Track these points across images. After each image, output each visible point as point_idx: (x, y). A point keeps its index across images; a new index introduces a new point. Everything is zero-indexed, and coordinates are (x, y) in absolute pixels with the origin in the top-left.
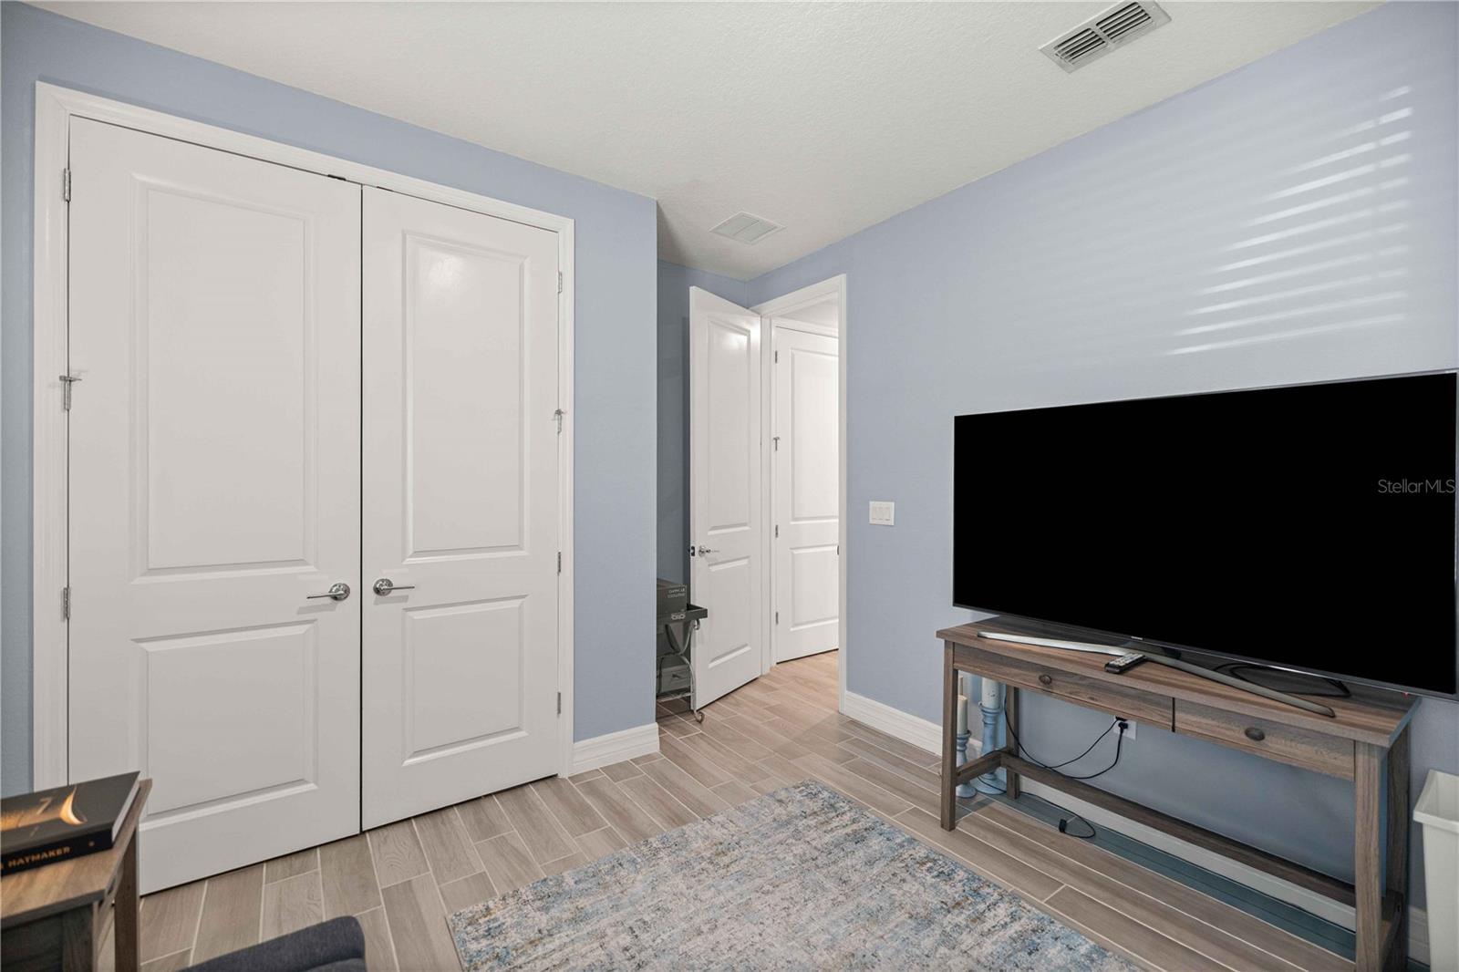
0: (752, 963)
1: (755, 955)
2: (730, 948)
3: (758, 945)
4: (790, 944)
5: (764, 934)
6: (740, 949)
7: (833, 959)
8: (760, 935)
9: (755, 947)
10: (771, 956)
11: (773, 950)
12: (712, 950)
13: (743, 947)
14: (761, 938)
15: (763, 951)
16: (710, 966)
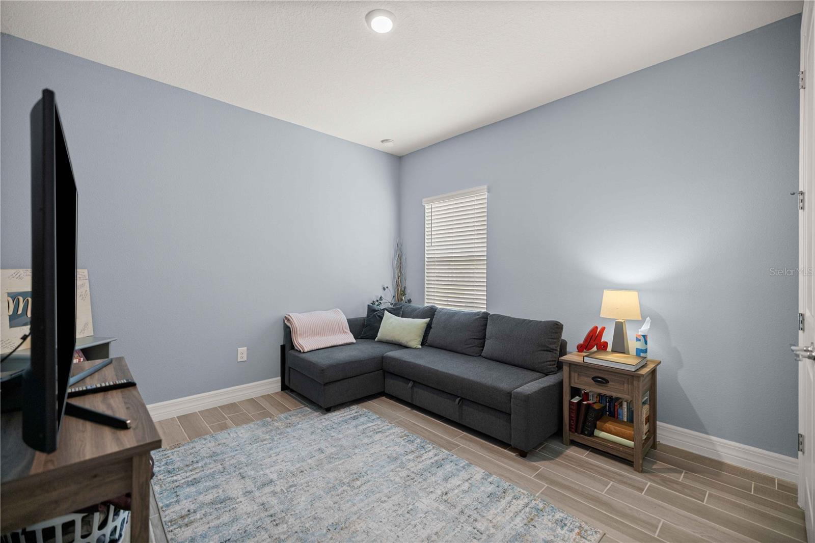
0: (402, 519)
1: (400, 523)
2: (415, 526)
3: (399, 529)
4: (380, 532)
5: (396, 537)
6: (410, 526)
7: (354, 526)
8: (398, 536)
9: (401, 528)
10: (391, 524)
11: (390, 528)
12: (426, 524)
13: (408, 527)
14: (398, 534)
15: (396, 526)
16: (425, 515)
